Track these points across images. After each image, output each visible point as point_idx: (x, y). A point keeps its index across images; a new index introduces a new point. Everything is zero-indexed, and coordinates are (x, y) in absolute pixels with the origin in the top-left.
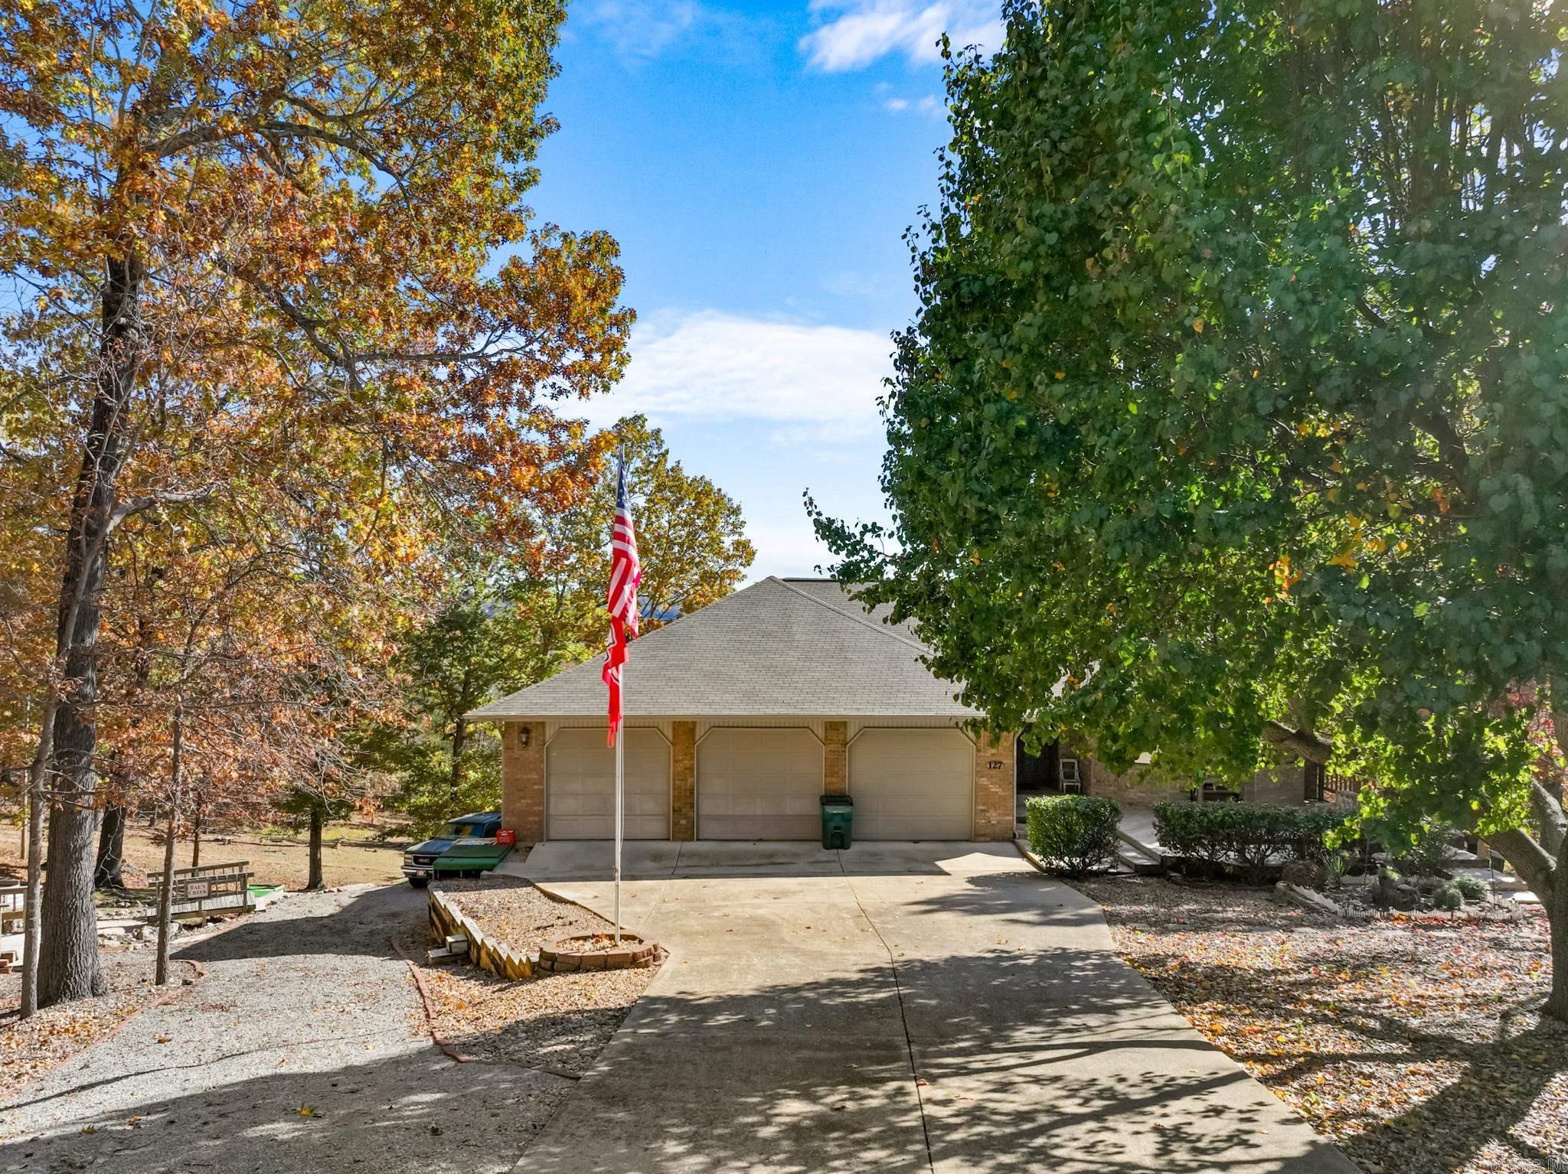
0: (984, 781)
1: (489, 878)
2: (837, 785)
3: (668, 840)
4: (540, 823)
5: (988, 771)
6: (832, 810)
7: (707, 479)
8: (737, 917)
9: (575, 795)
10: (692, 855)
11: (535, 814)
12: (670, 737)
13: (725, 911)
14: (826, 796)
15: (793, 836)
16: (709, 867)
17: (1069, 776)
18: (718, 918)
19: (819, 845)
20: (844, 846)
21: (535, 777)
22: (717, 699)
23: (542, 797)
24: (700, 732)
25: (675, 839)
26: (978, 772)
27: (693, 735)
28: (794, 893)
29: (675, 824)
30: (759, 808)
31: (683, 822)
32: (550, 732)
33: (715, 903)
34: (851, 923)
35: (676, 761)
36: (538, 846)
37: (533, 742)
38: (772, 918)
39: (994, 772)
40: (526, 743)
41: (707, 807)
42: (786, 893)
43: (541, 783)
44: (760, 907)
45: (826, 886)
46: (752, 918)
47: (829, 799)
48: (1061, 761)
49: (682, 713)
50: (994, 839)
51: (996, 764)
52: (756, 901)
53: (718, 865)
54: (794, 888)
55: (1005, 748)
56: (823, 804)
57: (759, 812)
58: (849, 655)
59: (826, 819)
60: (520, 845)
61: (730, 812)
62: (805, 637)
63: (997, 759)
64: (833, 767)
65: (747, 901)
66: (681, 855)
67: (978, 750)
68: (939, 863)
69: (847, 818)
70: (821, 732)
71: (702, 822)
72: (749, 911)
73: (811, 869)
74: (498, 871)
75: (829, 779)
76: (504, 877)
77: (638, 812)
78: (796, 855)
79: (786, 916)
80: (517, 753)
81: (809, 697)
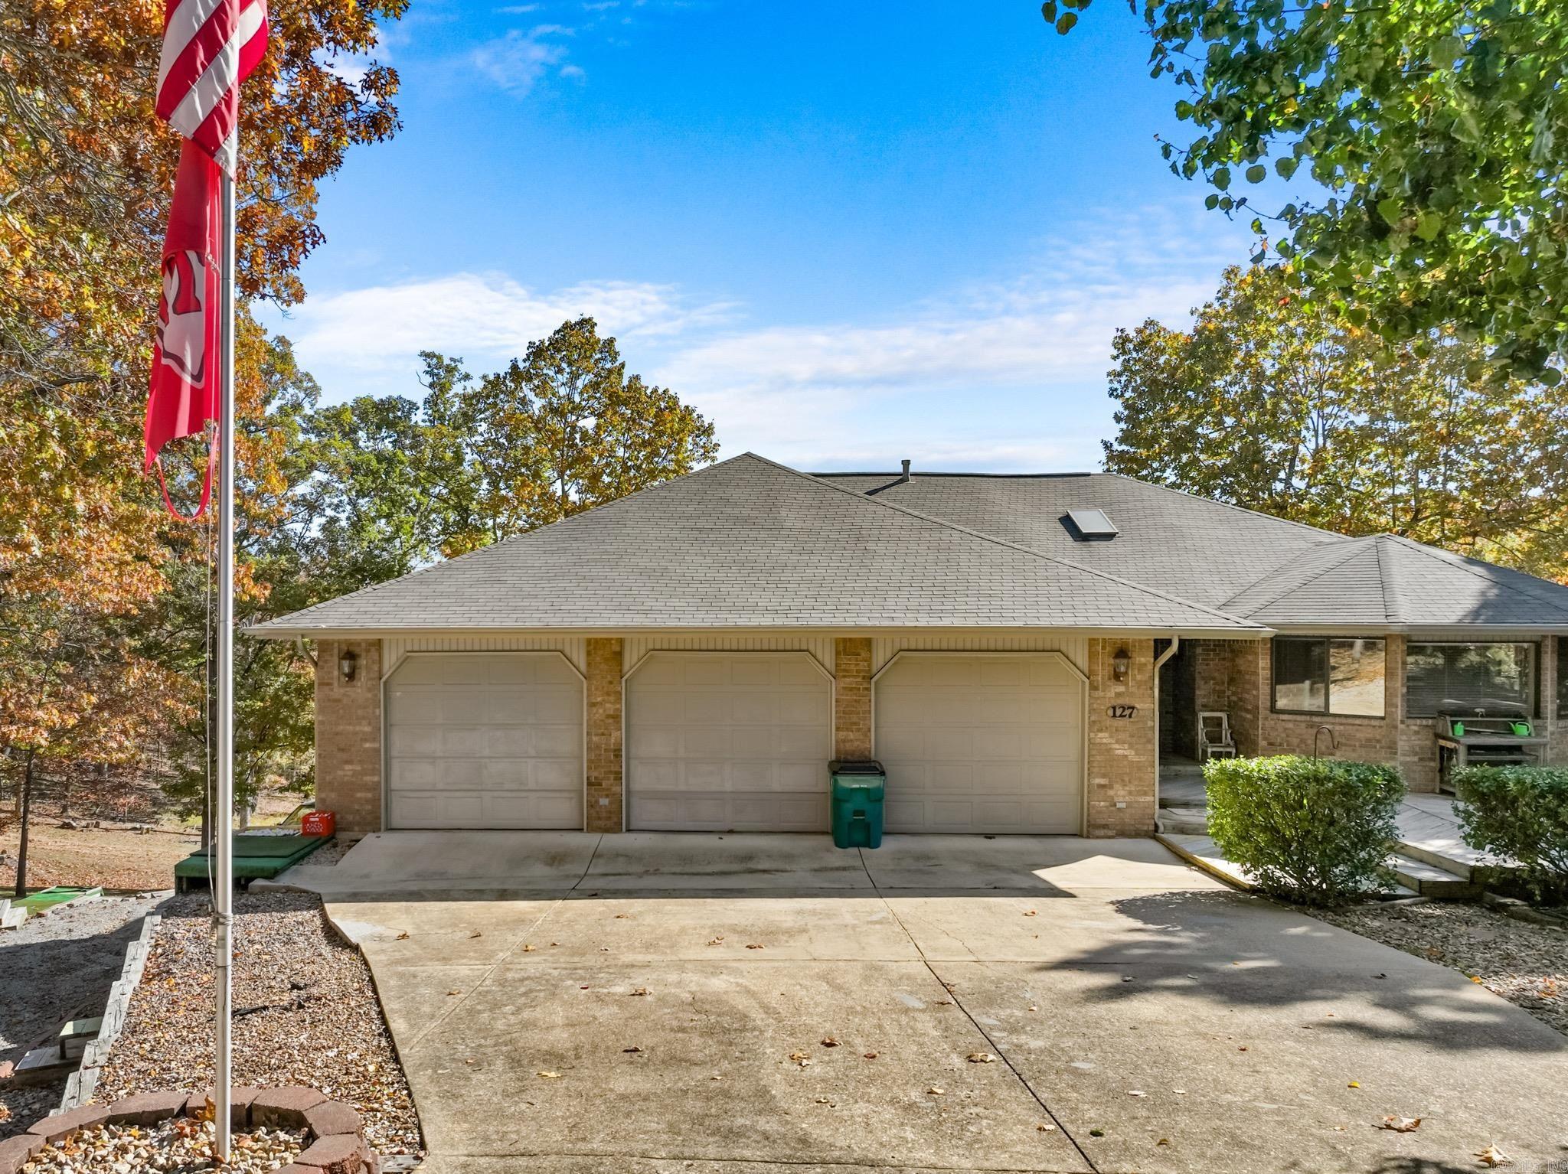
0: (1103, 737)
1: (263, 890)
2: (855, 742)
3: (581, 830)
4: (375, 801)
5: (1109, 722)
6: (848, 782)
7: (671, 392)
8: (662, 1001)
9: (432, 759)
10: (617, 855)
11: (365, 787)
12: (583, 667)
13: (640, 980)
14: (838, 761)
15: (786, 826)
16: (640, 876)
17: (1215, 738)
18: (620, 1002)
19: (827, 841)
20: (871, 842)
21: (367, 729)
22: (659, 605)
23: (381, 760)
24: (630, 659)
25: (592, 829)
26: (1092, 723)
27: (621, 664)
28: (790, 933)
29: (591, 806)
30: (729, 780)
31: (604, 802)
32: (390, 659)
33: (627, 958)
34: (926, 1024)
35: (592, 705)
36: (369, 839)
37: (363, 675)
38: (742, 1003)
39: (1120, 723)
40: (351, 676)
41: (642, 778)
42: (771, 935)
43: (374, 740)
44: (715, 968)
45: (849, 919)
46: (696, 1004)
47: (843, 765)
48: (1202, 715)
49: (599, 623)
50: (1122, 834)
51: (1123, 711)
52: (713, 954)
53: (657, 872)
54: (789, 922)
55: (1139, 684)
56: (835, 773)
57: (728, 787)
58: (871, 546)
59: (838, 799)
60: (343, 836)
61: (682, 788)
62: (799, 524)
63: (1126, 701)
64: (850, 714)
65: (692, 954)
66: (596, 855)
67: (1094, 688)
68: (1042, 873)
69: (876, 797)
70: (828, 658)
71: (634, 801)
72: (694, 982)
73: (817, 882)
74: (285, 880)
75: (842, 734)
76: (288, 890)
77: (532, 785)
78: (789, 857)
79: (774, 999)
80: (337, 691)
81: (810, 602)
